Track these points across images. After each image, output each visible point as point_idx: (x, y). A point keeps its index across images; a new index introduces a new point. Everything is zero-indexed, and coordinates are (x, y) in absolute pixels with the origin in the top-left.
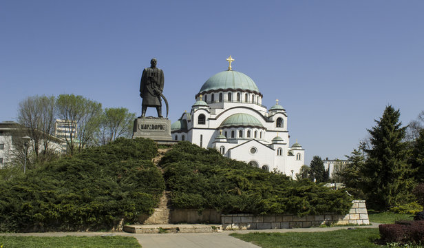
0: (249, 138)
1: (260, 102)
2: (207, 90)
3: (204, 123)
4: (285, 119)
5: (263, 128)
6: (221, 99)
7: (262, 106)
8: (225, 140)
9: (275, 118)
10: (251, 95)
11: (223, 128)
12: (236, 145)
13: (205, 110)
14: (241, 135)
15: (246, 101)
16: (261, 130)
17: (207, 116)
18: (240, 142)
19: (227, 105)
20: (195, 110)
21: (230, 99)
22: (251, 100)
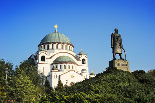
0: (69, 70)
1: (73, 50)
2: (45, 42)
3: (44, 61)
4: (86, 59)
5: (76, 64)
6: (53, 48)
7: (74, 52)
8: (57, 71)
9: (81, 59)
10: (68, 46)
11: (55, 64)
12: (63, 73)
13: (45, 53)
14: (65, 68)
15: (66, 49)
16: (75, 65)
17: (46, 57)
18: (65, 72)
19: (56, 51)
20: (40, 53)
21: (57, 48)
22: (68, 49)
